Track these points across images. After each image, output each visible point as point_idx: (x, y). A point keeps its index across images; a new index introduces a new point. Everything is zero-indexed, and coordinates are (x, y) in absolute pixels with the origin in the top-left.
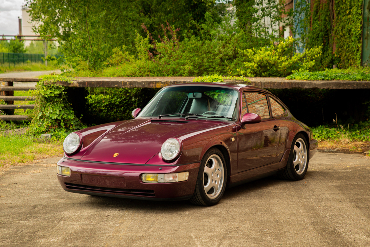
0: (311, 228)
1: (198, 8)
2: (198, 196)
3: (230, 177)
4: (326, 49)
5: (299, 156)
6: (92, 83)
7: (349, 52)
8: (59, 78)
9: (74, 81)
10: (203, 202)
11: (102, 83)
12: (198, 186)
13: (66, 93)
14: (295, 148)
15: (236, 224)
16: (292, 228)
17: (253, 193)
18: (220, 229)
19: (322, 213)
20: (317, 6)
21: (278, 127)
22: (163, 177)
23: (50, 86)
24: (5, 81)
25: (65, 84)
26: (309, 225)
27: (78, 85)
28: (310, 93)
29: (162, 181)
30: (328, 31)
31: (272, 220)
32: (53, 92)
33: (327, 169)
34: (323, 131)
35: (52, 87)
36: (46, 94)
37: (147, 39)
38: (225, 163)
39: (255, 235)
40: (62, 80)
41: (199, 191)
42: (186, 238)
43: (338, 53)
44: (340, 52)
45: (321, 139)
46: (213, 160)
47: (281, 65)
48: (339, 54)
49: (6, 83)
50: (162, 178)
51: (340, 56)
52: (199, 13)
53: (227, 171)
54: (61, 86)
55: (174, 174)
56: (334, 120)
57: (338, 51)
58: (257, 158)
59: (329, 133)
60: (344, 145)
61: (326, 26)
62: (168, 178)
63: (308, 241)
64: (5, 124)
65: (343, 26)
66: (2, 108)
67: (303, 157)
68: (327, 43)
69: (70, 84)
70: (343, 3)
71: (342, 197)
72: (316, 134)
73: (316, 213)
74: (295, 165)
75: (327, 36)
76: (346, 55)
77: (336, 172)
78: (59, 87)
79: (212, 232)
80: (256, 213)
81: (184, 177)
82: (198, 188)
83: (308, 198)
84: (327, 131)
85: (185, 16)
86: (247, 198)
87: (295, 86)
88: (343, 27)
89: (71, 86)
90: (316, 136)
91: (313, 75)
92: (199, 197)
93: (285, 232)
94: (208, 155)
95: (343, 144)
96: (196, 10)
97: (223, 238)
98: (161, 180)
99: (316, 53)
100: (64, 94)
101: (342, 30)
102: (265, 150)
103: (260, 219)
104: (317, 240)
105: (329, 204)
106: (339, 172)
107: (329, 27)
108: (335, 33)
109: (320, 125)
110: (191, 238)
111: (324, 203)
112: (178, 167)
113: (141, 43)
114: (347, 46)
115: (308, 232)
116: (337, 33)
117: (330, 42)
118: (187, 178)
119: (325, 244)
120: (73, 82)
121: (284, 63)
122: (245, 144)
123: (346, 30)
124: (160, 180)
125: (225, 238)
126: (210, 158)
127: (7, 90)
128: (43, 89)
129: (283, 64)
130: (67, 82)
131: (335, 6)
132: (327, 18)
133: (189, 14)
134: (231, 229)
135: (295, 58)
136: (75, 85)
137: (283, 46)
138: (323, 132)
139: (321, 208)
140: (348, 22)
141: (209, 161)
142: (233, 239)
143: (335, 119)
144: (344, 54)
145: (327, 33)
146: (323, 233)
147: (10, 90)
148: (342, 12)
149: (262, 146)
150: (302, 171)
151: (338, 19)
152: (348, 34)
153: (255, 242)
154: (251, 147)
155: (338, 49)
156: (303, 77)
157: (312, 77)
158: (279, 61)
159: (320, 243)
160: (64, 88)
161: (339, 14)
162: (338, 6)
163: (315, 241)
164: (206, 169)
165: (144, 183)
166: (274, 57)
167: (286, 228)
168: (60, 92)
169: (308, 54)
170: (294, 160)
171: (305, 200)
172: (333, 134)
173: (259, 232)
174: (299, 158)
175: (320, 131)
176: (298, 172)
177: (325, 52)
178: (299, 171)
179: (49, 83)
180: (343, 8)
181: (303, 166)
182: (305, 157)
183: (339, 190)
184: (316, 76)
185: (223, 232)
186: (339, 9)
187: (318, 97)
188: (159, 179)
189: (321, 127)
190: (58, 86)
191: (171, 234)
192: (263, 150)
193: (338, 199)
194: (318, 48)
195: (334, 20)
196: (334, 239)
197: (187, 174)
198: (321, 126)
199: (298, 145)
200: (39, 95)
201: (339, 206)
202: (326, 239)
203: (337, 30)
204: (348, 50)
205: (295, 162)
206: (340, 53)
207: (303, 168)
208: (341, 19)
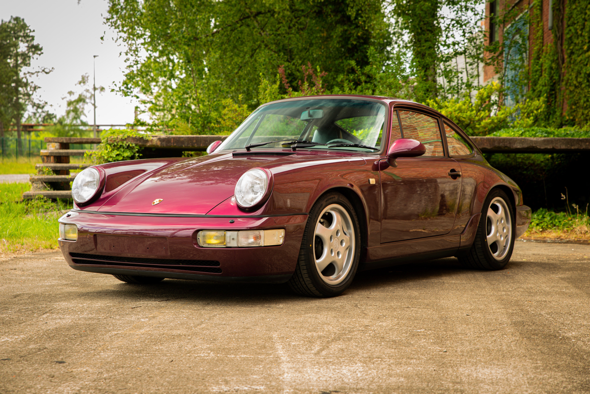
0: (510, 330)
1: (359, 51)
2: (304, 277)
3: (366, 250)
4: (552, 112)
5: (497, 227)
6: (181, 140)
7: (587, 109)
8: (131, 133)
9: (153, 137)
10: (314, 289)
11: (196, 140)
12: (303, 259)
13: (141, 155)
14: (490, 213)
15: (366, 322)
16: (472, 330)
17: (411, 283)
18: (331, 327)
19: (533, 310)
20: (539, 50)
21: (459, 172)
22: (235, 237)
23: (118, 145)
24: (56, 142)
25: (140, 142)
26: (505, 325)
27: (159, 143)
28: (526, 169)
29: (234, 244)
30: (555, 83)
31: (436, 317)
32: (121, 153)
33: (548, 259)
34: (545, 216)
35: (121, 146)
36: (111, 157)
37: (276, 86)
38: (357, 223)
39: (396, 337)
40: (134, 136)
41: (305, 267)
42: (262, 338)
43: (570, 114)
44: (574, 111)
45: (542, 228)
46: (334, 213)
47: (480, 124)
48: (572, 115)
49: (57, 145)
50: (233, 239)
51: (574, 118)
52: (360, 59)
53: (361, 236)
54: (134, 145)
55: (257, 232)
56: (562, 195)
57: (571, 110)
58: (426, 231)
59: (555, 219)
60: (579, 236)
61: (552, 77)
62: (246, 240)
63: (500, 347)
64: (50, 204)
65: (578, 70)
66: (47, 181)
67: (505, 231)
68: (553, 102)
69: (147, 141)
70: (578, 36)
71: (573, 290)
72: (534, 220)
73: (522, 310)
74: (490, 242)
75: (553, 92)
76: (583, 114)
77: (564, 263)
78: (131, 145)
79: (315, 331)
80: (408, 307)
81: (274, 238)
82: (303, 262)
83: (510, 291)
84: (552, 216)
85: (339, 65)
86: (399, 289)
87: (499, 144)
88: (579, 73)
89: (148, 144)
90: (533, 224)
91: (528, 131)
92: (305, 279)
93: (457, 334)
94: (324, 203)
95: (578, 233)
96: (356, 54)
97: (332, 341)
98: (232, 241)
99: (536, 108)
100: (139, 156)
101: (576, 77)
102: (438, 221)
103: (414, 315)
104: (520, 346)
105: (549, 298)
106: (570, 263)
107: (557, 78)
108: (566, 84)
109: (539, 208)
110: (271, 338)
111: (538, 297)
112: (264, 219)
113: (266, 92)
114: (585, 99)
115: (502, 335)
116: (568, 84)
117: (557, 100)
118: (281, 242)
119: (534, 352)
120: (151, 138)
121: (484, 121)
122: (405, 205)
123: (583, 75)
124: (229, 243)
125: (337, 340)
126: (327, 209)
127: (57, 155)
128: (107, 149)
129: (483, 123)
130: (142, 138)
131: (565, 43)
132: (554, 65)
133: (344, 61)
134: (353, 328)
135: (503, 114)
136: (154, 143)
137: (483, 95)
138: (544, 218)
139: (532, 304)
140: (586, 63)
141: (324, 215)
142: (352, 341)
143: (565, 194)
144: (580, 113)
145: (553, 88)
146: (533, 337)
147: (61, 155)
148: (577, 50)
149: (436, 213)
150: (502, 254)
151: (570, 62)
152: (585, 81)
153: (394, 347)
154: (416, 213)
155: (571, 108)
156: (513, 133)
157: (528, 133)
158: (477, 118)
159: (524, 352)
160: (138, 147)
161: (572, 53)
162: (570, 42)
163: (514, 348)
164: (320, 229)
165: (202, 247)
166: (469, 112)
167: (459, 329)
168: (132, 154)
169: (523, 108)
170: (488, 234)
171: (504, 293)
172: (561, 220)
173: (406, 333)
174: (497, 231)
175: (541, 216)
176: (495, 255)
177: (551, 117)
178: (497, 254)
179: (115, 141)
180: (579, 43)
181: (505, 246)
182: (508, 231)
183: (568, 282)
184: (534, 133)
185: (336, 331)
186: (571, 47)
187: (539, 174)
188: (228, 240)
189: (542, 211)
190: (129, 145)
191: (236, 333)
192: (436, 221)
193: (566, 293)
194: (539, 100)
195: (564, 65)
196: (553, 346)
197: (281, 233)
198: (541, 209)
199: (495, 209)
200: (100, 158)
201: (567, 301)
202: (538, 346)
203: (568, 79)
204: (587, 105)
205: (490, 238)
206: (574, 114)
207: (505, 249)
208: (575, 60)
